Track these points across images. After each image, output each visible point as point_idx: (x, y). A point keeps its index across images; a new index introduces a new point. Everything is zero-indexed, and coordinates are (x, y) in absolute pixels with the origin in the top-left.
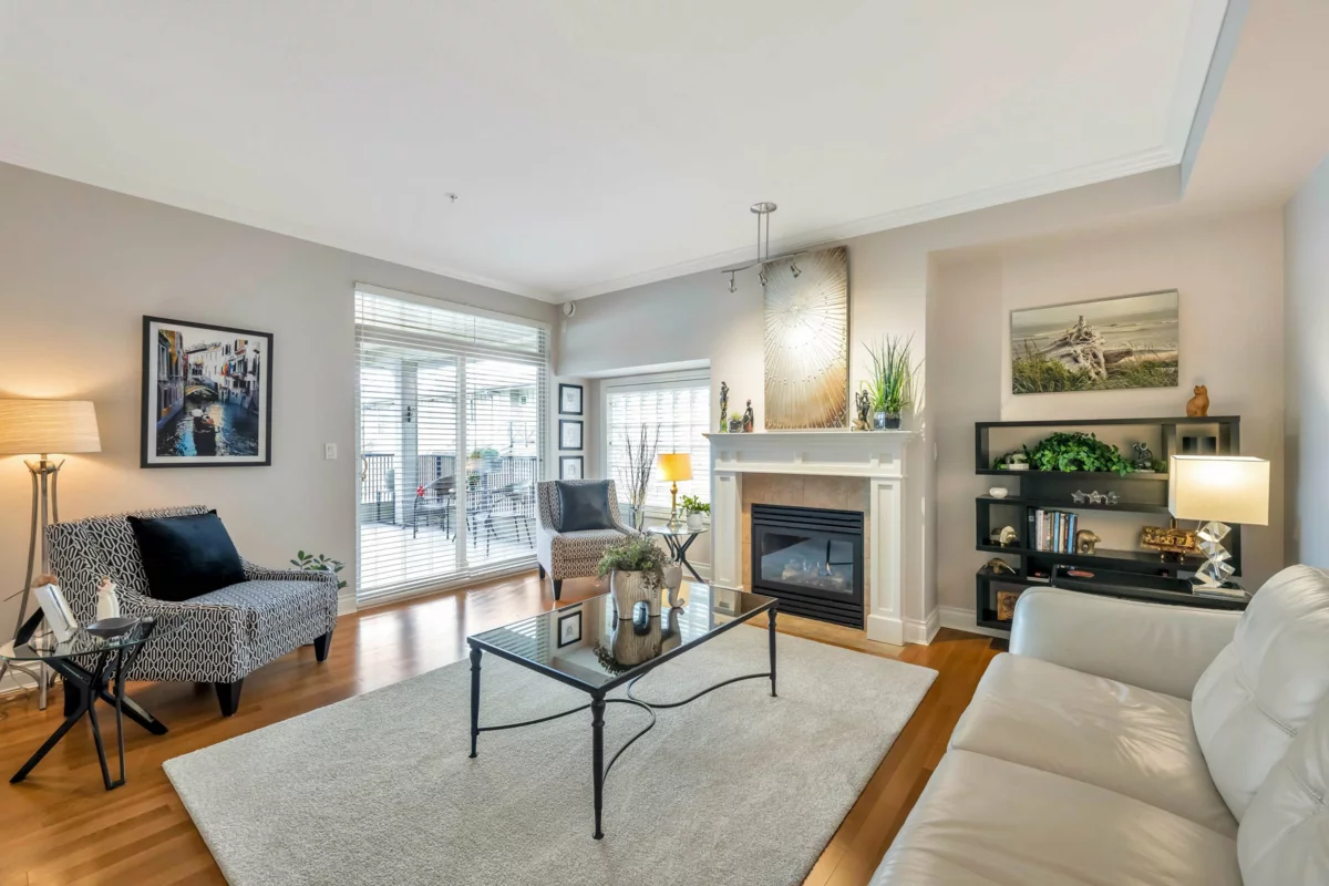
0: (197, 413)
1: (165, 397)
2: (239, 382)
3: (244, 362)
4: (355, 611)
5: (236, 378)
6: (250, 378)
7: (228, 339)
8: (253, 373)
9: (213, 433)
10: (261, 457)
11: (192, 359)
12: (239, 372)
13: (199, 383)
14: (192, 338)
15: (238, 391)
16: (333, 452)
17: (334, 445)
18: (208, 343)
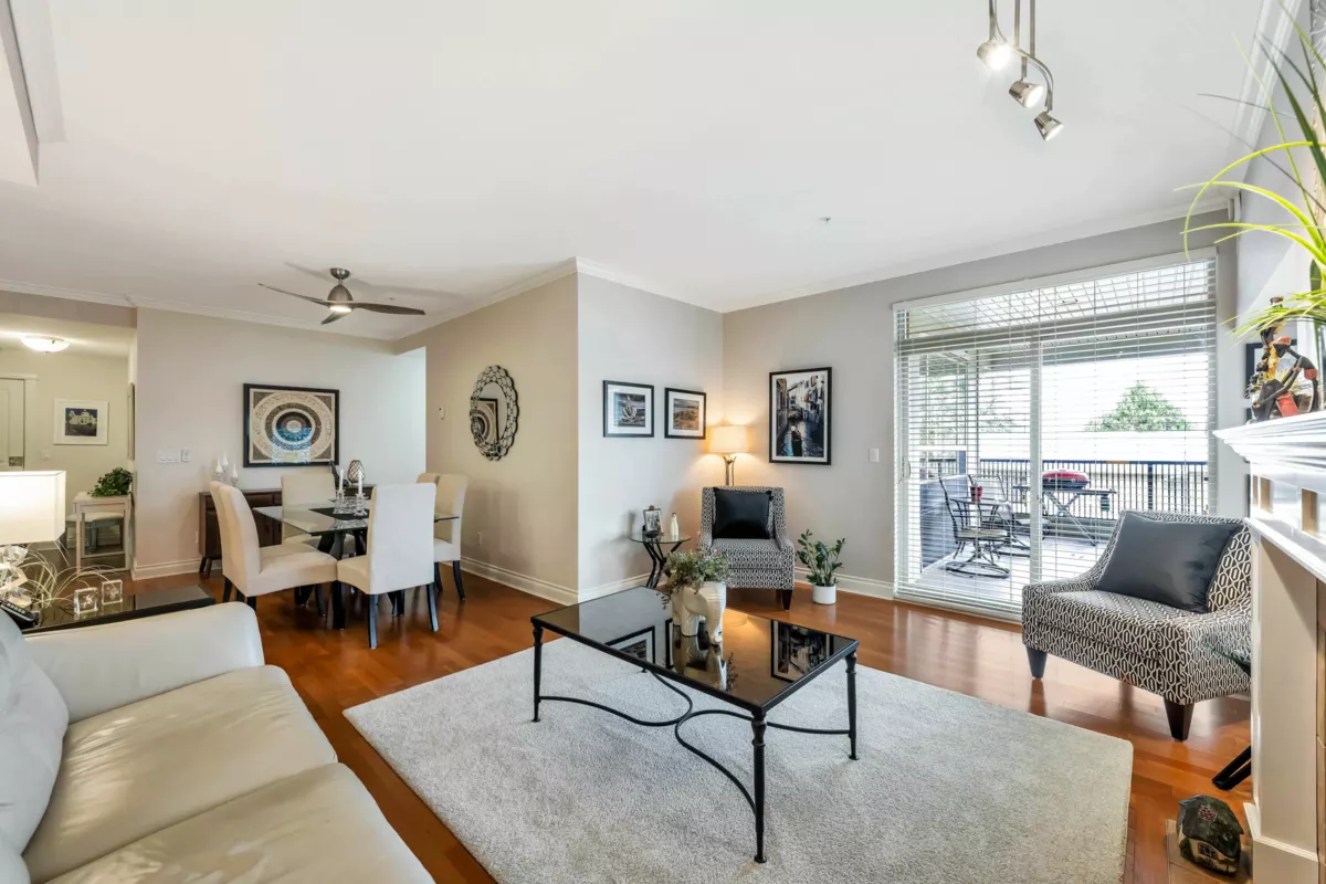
0: (793, 428)
1: (780, 419)
2: (814, 406)
3: (816, 391)
4: (891, 599)
5: (812, 403)
6: (819, 402)
7: (807, 377)
8: (821, 398)
9: (801, 442)
10: (824, 459)
11: (791, 394)
12: (812, 399)
13: (794, 409)
14: (791, 380)
15: (812, 412)
16: (877, 455)
17: (877, 451)
18: (798, 382)
